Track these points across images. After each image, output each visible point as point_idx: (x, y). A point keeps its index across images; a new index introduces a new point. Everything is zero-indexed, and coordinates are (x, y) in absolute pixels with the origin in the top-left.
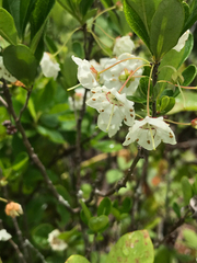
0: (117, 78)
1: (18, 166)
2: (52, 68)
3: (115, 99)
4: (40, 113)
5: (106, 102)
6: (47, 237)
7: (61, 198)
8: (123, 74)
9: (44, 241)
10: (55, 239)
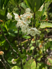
0: (26, 19)
1: (3, 42)
2: (10, 17)
3: (24, 23)
4: (9, 29)
5: (22, 24)
6: (11, 60)
7: (14, 50)
8: (27, 17)
9: (11, 62)
10: (13, 61)
